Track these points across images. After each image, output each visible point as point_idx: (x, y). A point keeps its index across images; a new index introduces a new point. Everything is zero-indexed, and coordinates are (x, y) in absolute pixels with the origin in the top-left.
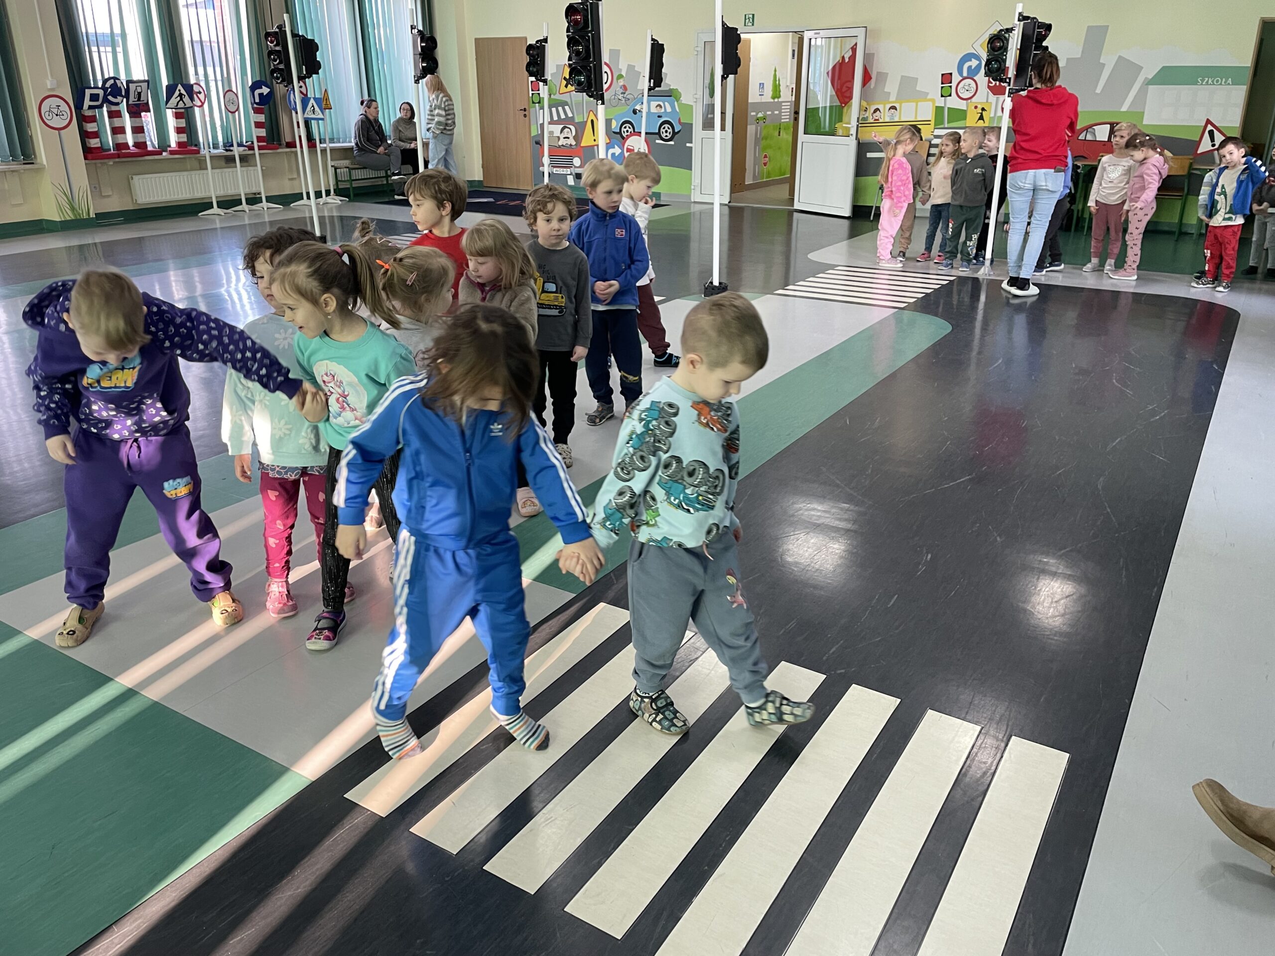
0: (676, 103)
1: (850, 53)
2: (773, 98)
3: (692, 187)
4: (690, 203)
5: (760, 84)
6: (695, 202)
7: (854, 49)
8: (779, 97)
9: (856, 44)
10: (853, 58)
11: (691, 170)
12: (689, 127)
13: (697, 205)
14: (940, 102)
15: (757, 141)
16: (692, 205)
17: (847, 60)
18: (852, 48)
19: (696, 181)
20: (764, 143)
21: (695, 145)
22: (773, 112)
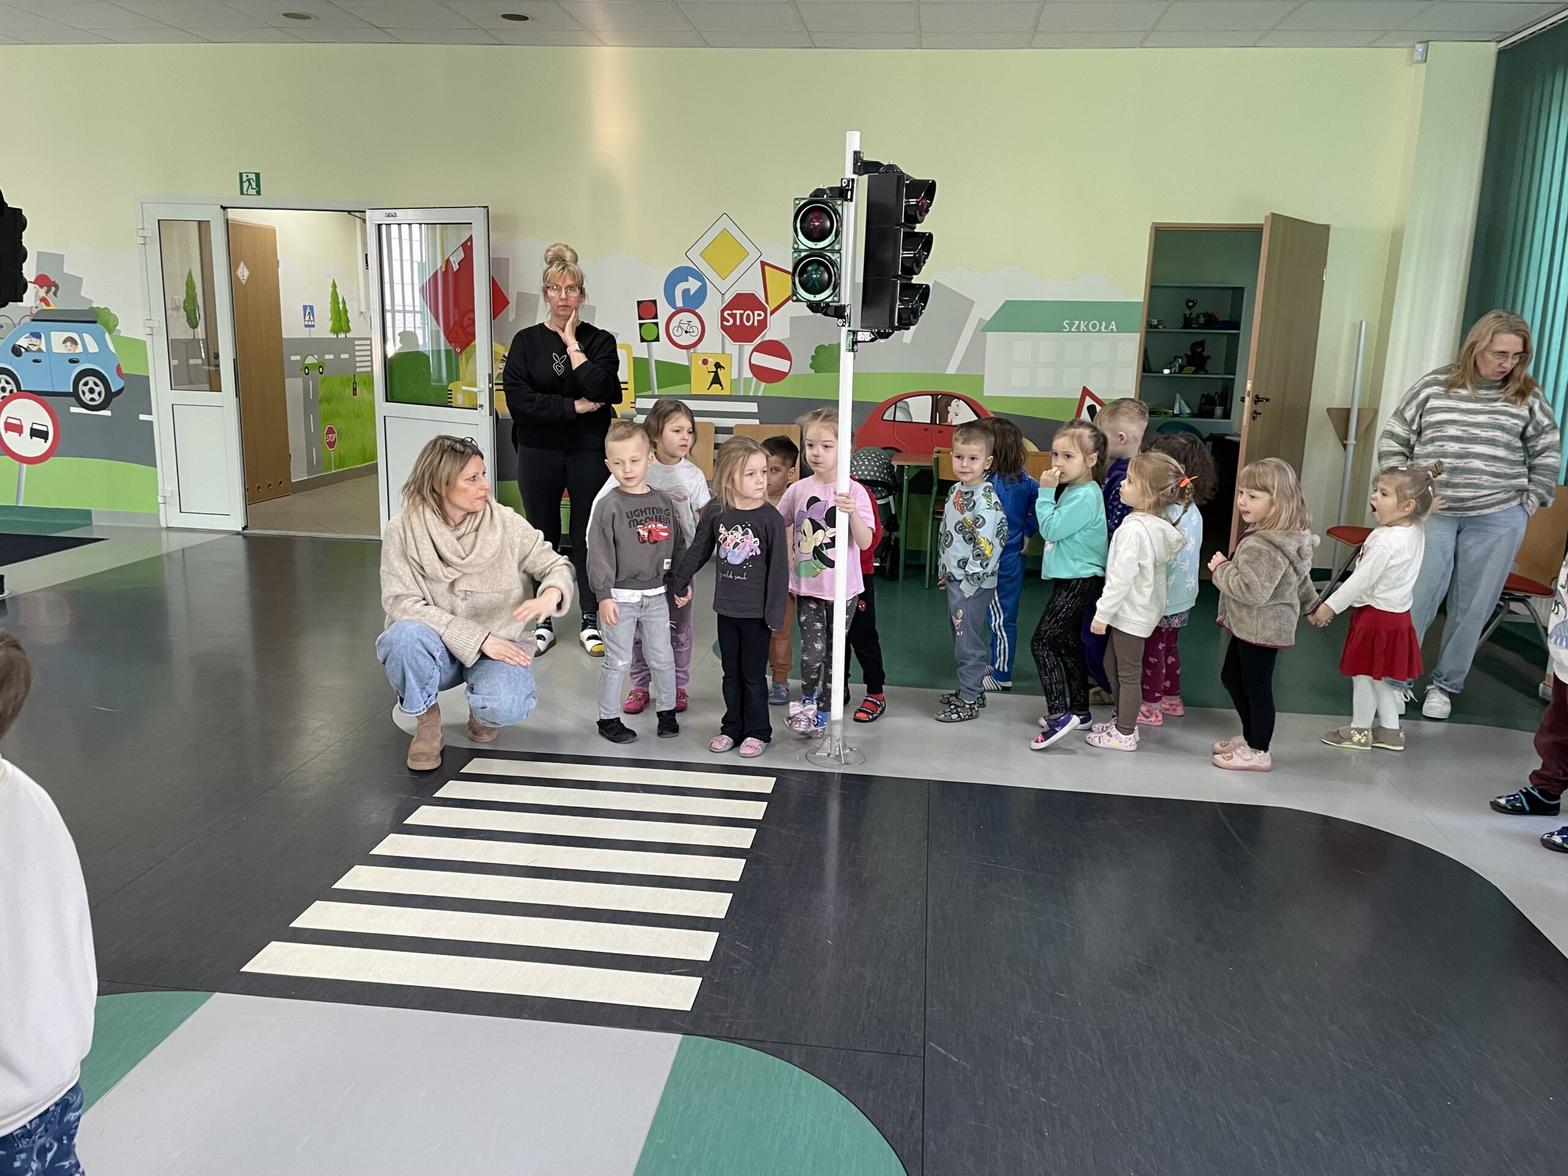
0: (107, 335)
1: (461, 255)
2: (336, 331)
3: (160, 500)
4: (158, 531)
5: (305, 307)
6: (168, 528)
7: (467, 247)
8: (349, 330)
9: (470, 239)
10: (467, 262)
11: (156, 466)
12: (142, 384)
13: (172, 534)
14: (641, 350)
15: (310, 405)
16: (164, 534)
17: (456, 267)
18: (464, 245)
19: (167, 485)
20: (324, 407)
21: (159, 418)
22: (337, 357)
